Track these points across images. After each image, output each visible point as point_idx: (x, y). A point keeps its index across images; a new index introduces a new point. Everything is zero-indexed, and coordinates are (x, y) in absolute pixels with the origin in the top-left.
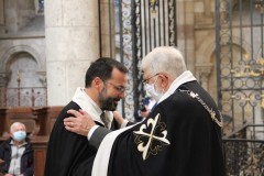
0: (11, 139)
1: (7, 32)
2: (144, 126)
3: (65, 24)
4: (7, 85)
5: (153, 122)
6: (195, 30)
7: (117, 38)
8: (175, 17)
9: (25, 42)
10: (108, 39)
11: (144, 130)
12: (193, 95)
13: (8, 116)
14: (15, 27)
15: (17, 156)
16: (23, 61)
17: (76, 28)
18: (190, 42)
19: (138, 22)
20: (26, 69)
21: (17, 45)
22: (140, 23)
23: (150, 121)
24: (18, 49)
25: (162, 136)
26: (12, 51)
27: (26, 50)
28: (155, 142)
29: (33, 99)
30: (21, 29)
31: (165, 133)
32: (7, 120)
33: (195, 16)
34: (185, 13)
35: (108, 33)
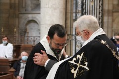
0: (21, 59)
1: (26, 11)
2: (75, 59)
3: (50, 7)
4: (25, 34)
5: (80, 57)
6: (113, 12)
7: (74, 15)
8: (102, 5)
9: (34, 15)
10: (70, 15)
11: (75, 61)
12: (103, 42)
13: (21, 49)
14: (30, 9)
15: (23, 68)
16: (32, 24)
17: (55, 9)
18: (110, 18)
19: (84, 7)
20: (34, 28)
21: (30, 17)
22: (85, 8)
23: (78, 56)
24: (31, 19)
25: (85, 65)
26: (28, 20)
27: (34, 19)
28: (81, 68)
29: (34, 41)
30: (32, 10)
31: (86, 63)
32: (21, 51)
33: (113, 5)
34: (108, 4)
35: (70, 12)
